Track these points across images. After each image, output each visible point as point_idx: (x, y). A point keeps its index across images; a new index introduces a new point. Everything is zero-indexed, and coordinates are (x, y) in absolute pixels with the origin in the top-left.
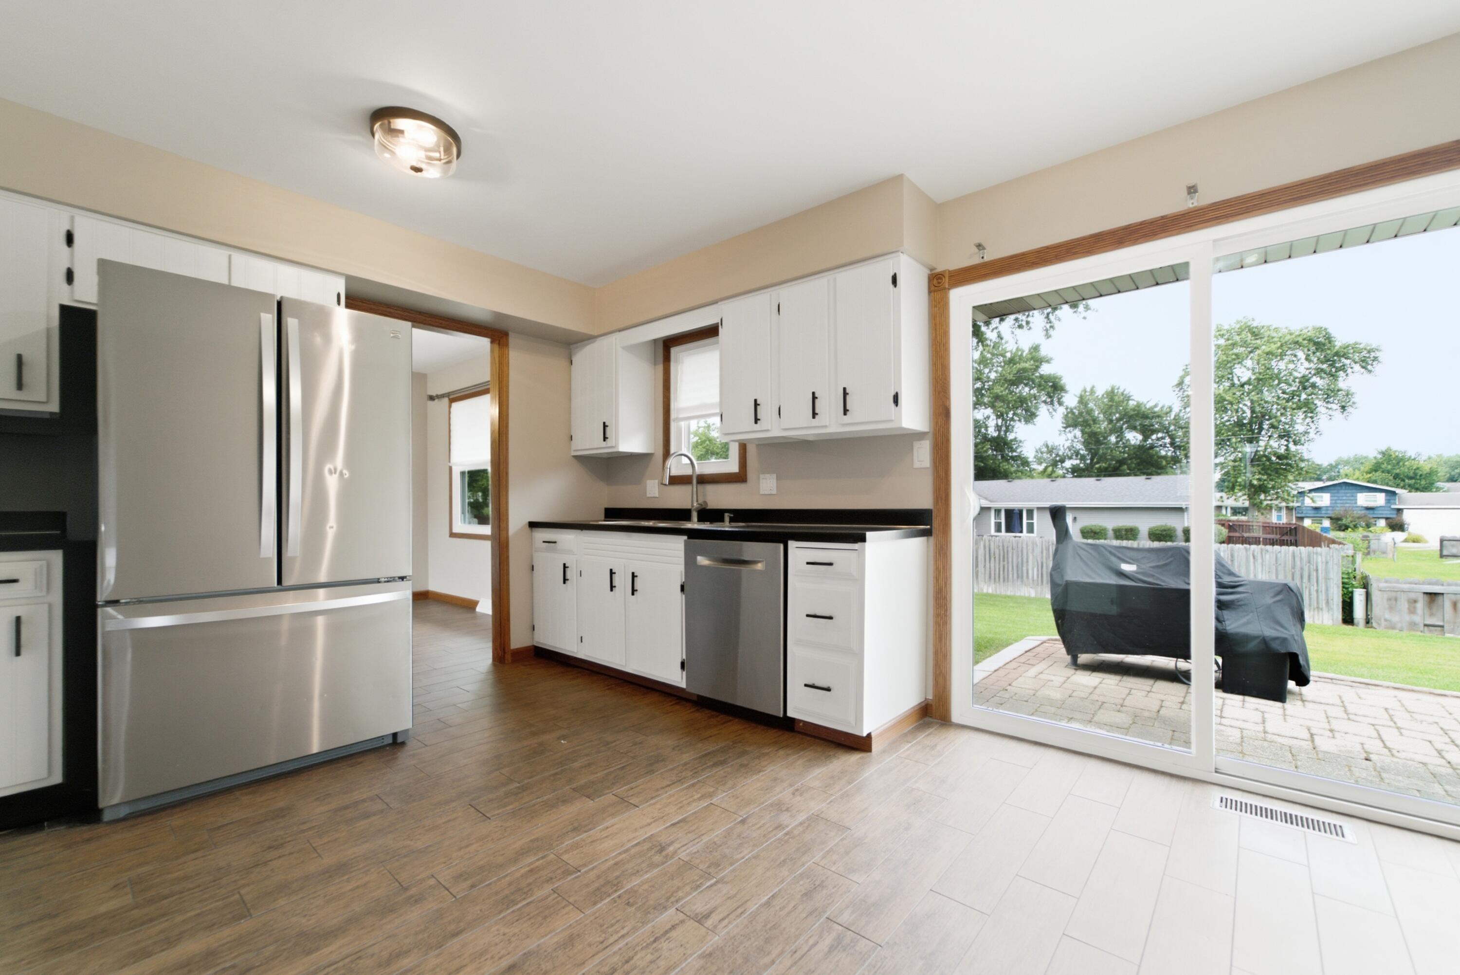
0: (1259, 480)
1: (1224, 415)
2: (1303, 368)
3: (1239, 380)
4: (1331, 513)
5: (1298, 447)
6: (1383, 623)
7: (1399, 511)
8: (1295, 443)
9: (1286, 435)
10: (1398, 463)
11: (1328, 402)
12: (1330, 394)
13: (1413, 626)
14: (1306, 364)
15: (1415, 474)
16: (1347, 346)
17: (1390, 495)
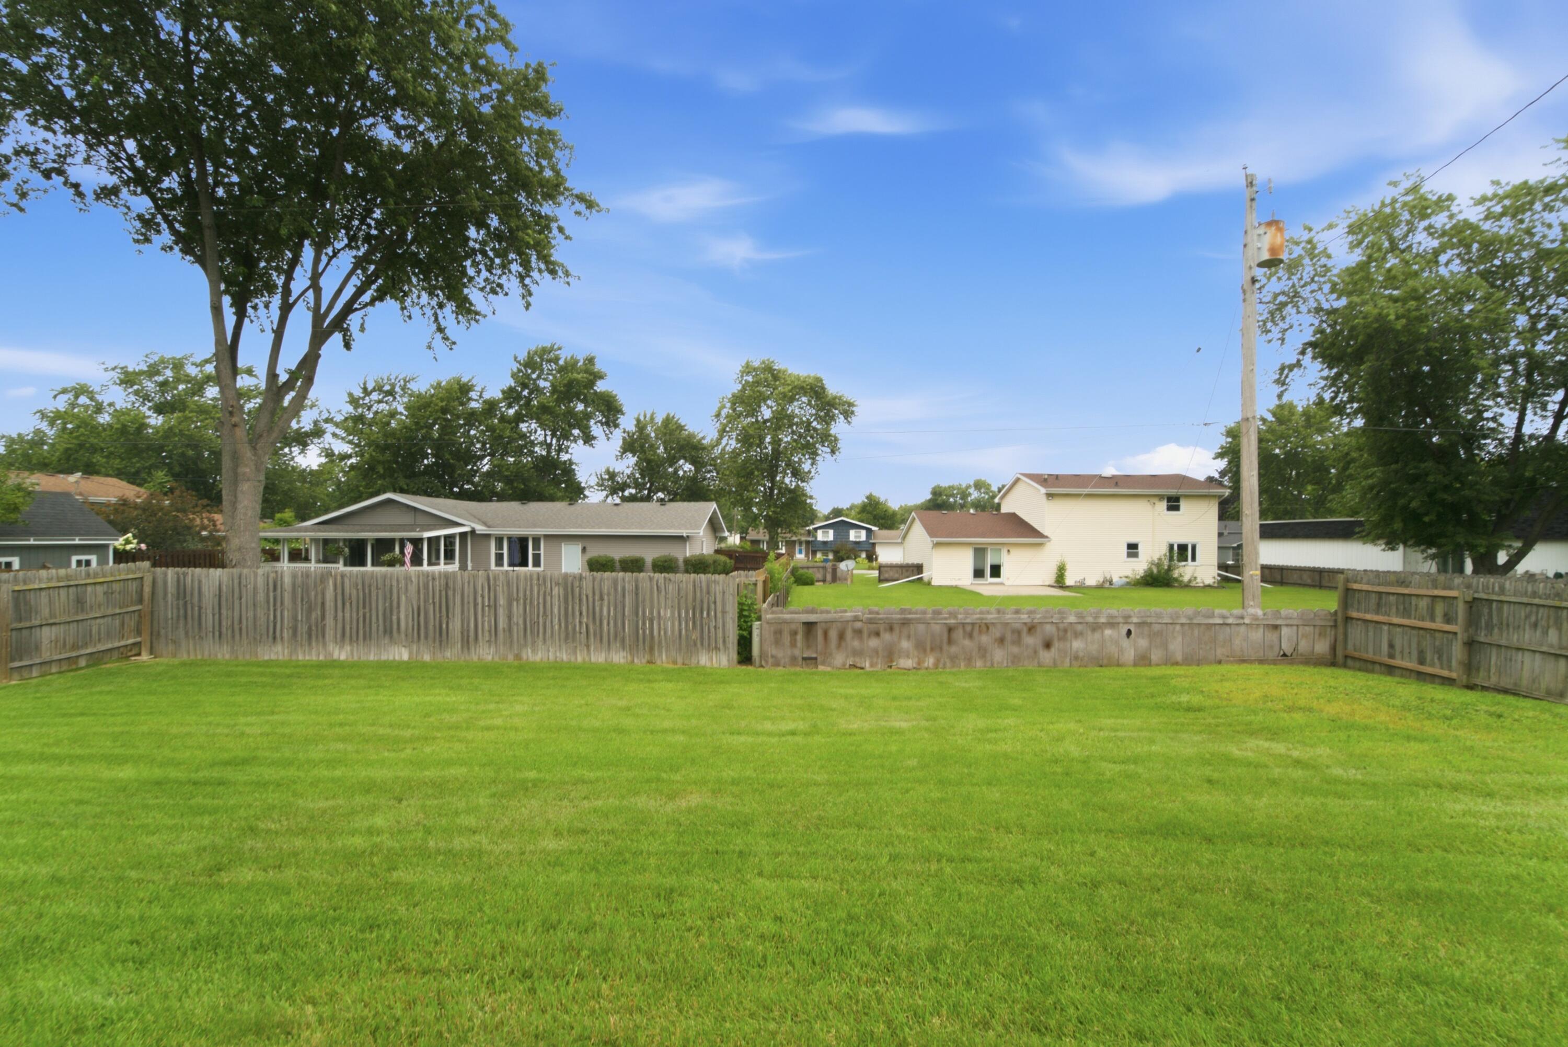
2: (807, 413)
4: (834, 547)
5: (804, 485)
6: (770, 660)
7: (874, 544)
8: (803, 481)
9: (796, 473)
11: (823, 446)
12: (825, 439)
13: (793, 661)
14: (809, 410)
16: (835, 398)
17: (869, 531)
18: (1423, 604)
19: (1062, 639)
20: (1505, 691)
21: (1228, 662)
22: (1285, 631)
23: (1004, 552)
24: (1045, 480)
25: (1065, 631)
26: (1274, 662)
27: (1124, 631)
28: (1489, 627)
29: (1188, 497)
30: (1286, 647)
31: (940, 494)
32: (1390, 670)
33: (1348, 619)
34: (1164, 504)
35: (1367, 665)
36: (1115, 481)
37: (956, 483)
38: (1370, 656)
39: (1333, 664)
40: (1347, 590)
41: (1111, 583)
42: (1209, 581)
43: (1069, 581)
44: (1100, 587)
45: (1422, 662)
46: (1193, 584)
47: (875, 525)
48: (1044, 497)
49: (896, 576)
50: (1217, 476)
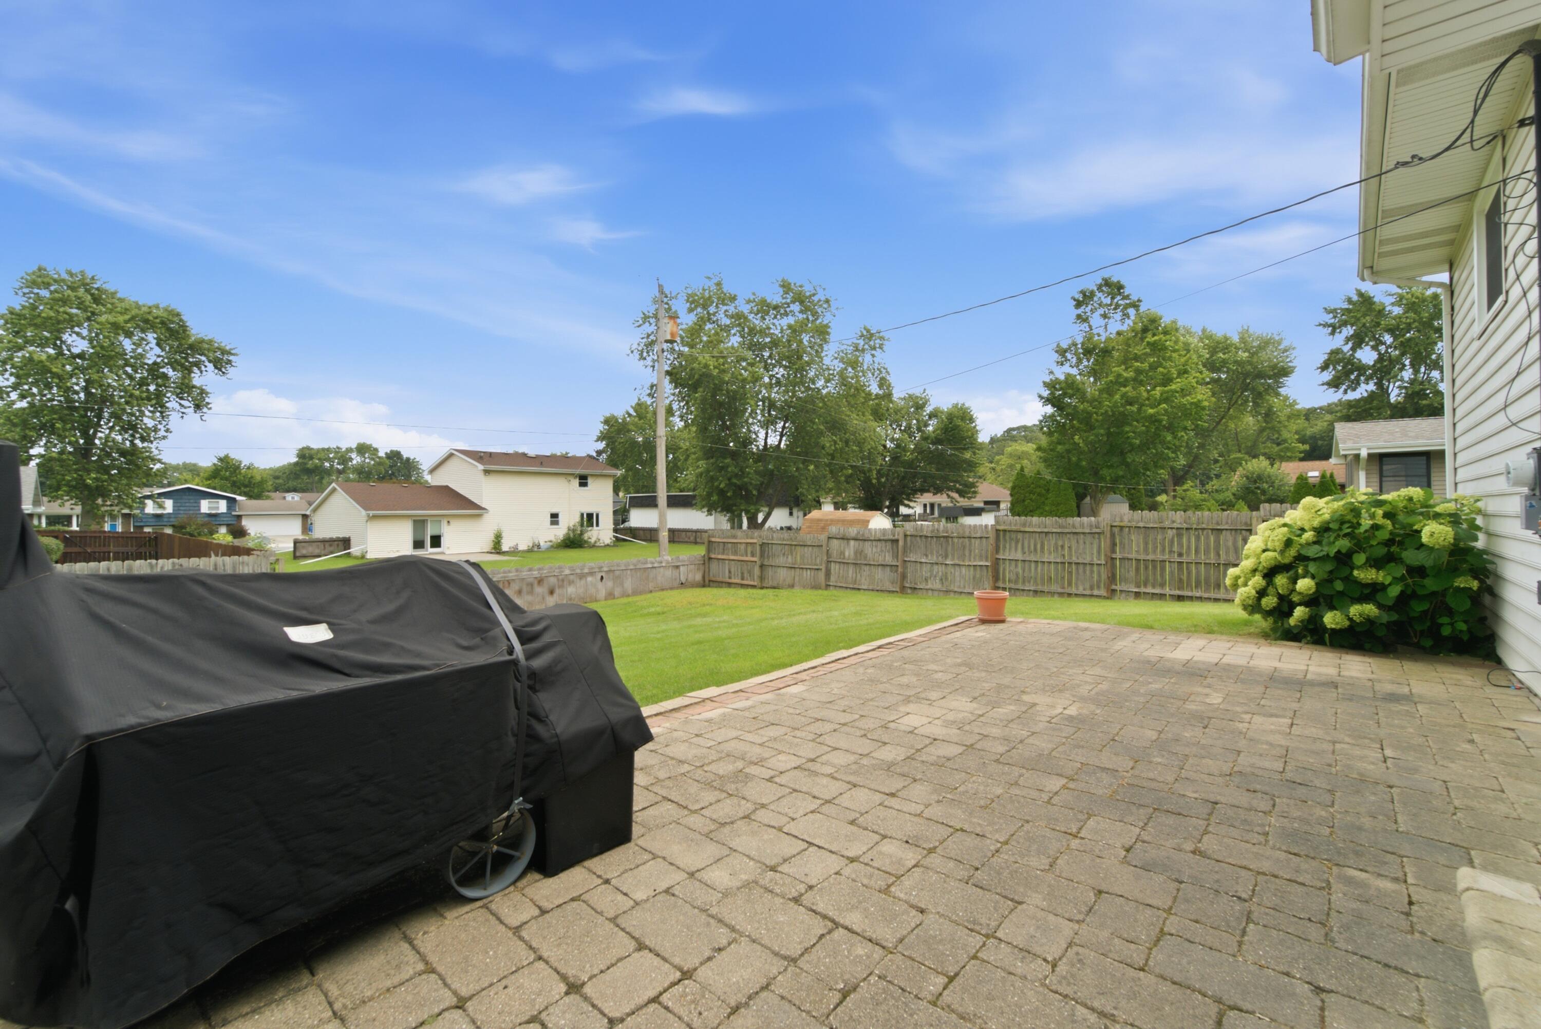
0: (96, 479)
1: (46, 392)
2: (153, 354)
3: (69, 350)
4: (174, 521)
5: (146, 444)
7: (239, 517)
8: (143, 439)
9: (131, 427)
10: (235, 471)
11: (182, 398)
12: (185, 389)
14: (157, 350)
15: (250, 482)
16: (202, 341)
17: (231, 502)
18: (743, 547)
19: (561, 586)
20: (774, 588)
21: (656, 591)
22: (682, 568)
23: (444, 523)
24: (481, 457)
25: (563, 580)
26: (677, 588)
27: (599, 578)
28: (768, 557)
29: (592, 475)
30: (683, 580)
31: (311, 458)
32: (730, 585)
33: (710, 559)
34: (576, 482)
35: (720, 584)
36: (540, 460)
37: (333, 445)
38: (720, 579)
39: (704, 586)
40: (710, 542)
41: (539, 546)
42: (608, 541)
43: (505, 548)
44: (530, 551)
45: (743, 579)
46: (598, 544)
47: (240, 495)
48: (482, 473)
49: (317, 552)
50: (594, 454)
